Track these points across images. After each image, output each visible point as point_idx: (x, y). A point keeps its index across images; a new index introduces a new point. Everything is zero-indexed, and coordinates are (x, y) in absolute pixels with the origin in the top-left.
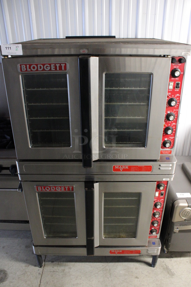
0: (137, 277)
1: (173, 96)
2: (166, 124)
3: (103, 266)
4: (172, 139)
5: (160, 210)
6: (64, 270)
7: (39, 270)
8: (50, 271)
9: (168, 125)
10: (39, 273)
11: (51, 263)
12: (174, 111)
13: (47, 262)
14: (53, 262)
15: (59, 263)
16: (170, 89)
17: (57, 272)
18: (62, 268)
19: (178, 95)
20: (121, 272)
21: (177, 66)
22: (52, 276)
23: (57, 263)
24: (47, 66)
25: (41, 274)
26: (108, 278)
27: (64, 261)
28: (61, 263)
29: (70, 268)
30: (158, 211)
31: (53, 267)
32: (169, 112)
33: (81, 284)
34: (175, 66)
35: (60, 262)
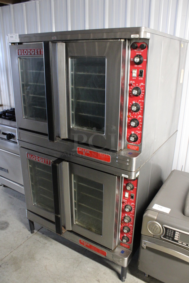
0: (98, 281)
1: (137, 84)
2: (132, 116)
3: (78, 256)
4: (138, 133)
5: (131, 216)
6: (46, 243)
7: (29, 234)
8: (36, 239)
9: (134, 117)
10: (28, 237)
11: (41, 234)
12: (139, 101)
13: (39, 232)
14: (43, 234)
15: (47, 237)
16: (134, 77)
17: (40, 242)
18: (46, 241)
19: (142, 84)
20: (88, 269)
21: (139, 52)
22: (34, 243)
23: (45, 236)
24: (33, 51)
25: (29, 238)
26: (73, 267)
27: (51, 238)
28: (49, 238)
29: (51, 245)
30: (129, 216)
31: (40, 238)
32: (135, 102)
33: (49, 259)
34: (137, 52)
35: (49, 236)
